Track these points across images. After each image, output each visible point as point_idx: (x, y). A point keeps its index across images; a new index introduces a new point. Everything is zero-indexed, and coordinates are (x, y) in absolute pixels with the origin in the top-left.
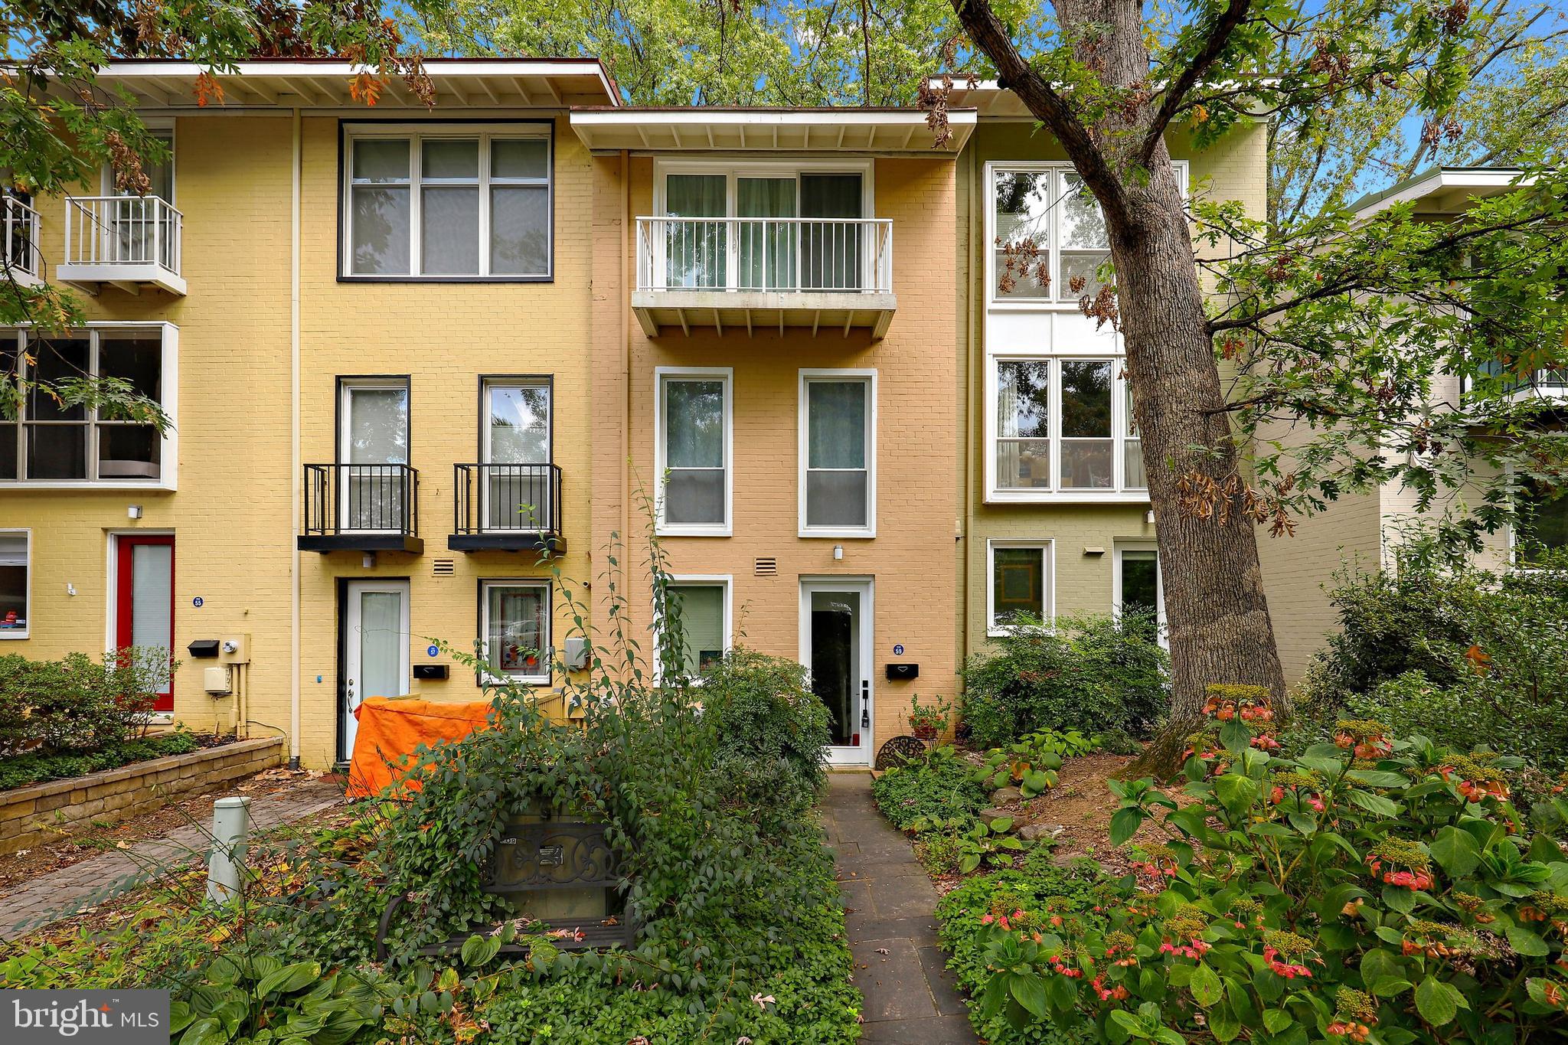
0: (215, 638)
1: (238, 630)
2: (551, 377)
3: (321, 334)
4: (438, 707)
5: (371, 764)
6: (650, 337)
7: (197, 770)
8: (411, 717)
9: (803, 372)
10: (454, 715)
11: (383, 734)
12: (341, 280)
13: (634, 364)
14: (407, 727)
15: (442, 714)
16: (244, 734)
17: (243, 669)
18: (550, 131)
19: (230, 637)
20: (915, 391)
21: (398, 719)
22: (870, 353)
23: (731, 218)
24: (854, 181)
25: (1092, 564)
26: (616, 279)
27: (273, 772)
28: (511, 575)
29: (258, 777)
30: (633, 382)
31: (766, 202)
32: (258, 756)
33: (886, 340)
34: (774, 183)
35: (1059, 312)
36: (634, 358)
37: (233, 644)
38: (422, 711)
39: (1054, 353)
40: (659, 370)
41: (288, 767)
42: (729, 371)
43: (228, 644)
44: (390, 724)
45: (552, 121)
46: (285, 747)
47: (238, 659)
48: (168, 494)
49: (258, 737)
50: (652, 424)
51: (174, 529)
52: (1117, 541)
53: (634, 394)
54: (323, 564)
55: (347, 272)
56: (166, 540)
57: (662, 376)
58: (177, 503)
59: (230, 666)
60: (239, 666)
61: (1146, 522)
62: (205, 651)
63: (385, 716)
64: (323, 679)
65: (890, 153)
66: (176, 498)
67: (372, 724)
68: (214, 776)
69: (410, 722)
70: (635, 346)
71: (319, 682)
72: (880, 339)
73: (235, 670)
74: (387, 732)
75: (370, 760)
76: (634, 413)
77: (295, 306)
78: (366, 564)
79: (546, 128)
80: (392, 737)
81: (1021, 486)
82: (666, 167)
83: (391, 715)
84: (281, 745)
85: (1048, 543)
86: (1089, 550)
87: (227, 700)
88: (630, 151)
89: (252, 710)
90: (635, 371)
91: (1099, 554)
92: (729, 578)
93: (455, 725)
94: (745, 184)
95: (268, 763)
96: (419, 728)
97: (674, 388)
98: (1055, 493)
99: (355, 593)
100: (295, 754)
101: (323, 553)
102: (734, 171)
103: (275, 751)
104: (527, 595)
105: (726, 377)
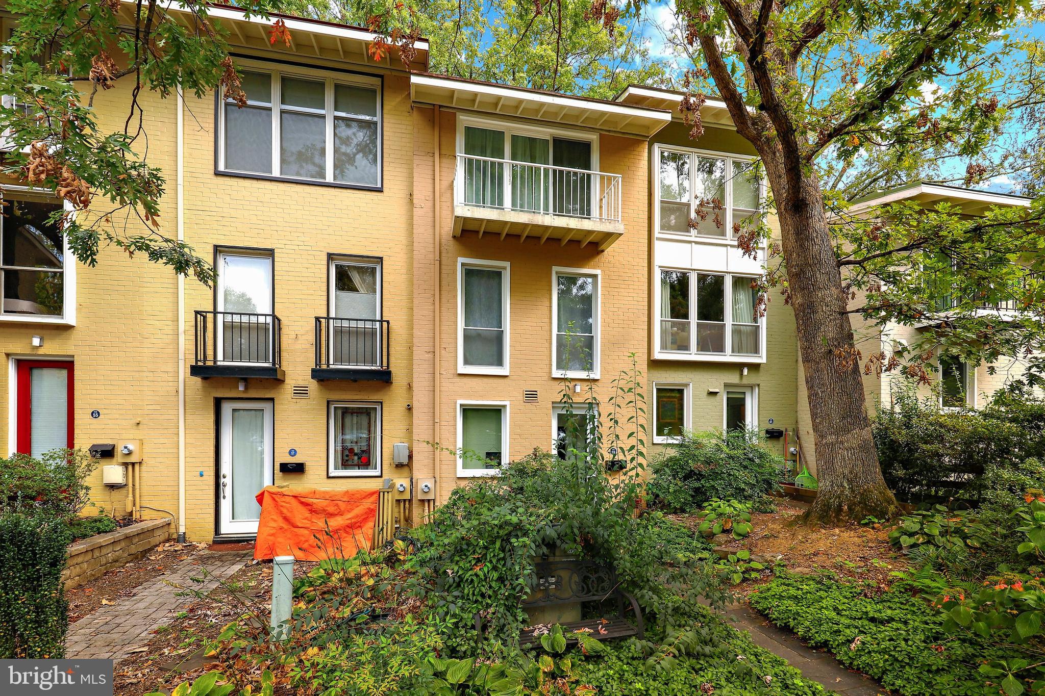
0: (111, 442)
1: (131, 437)
2: (381, 258)
3: (201, 213)
4: (324, 492)
5: (273, 535)
6: (454, 237)
7: (123, 544)
8: (303, 500)
9: (555, 269)
10: (336, 498)
11: (281, 513)
12: (218, 174)
13: (443, 255)
14: (301, 507)
15: (327, 497)
16: (138, 517)
17: (137, 467)
18: (380, 83)
19: (125, 442)
20: (623, 286)
21: (293, 501)
22: (596, 260)
23: (507, 161)
24: (586, 147)
25: (712, 399)
26: (431, 194)
27: (167, 545)
28: (353, 398)
29: (160, 549)
30: (443, 267)
31: (528, 153)
32: (157, 533)
33: (606, 252)
34: (532, 140)
35: (696, 243)
36: (444, 251)
37: (131, 447)
38: (311, 495)
39: (693, 267)
40: (461, 260)
41: (178, 540)
42: (507, 264)
43: (126, 447)
44: (287, 505)
45: (381, 77)
46: (173, 526)
47: (133, 459)
48: (68, 328)
49: (150, 519)
50: (455, 297)
51: (73, 356)
52: (726, 385)
53: (443, 276)
54: (204, 387)
55: (222, 167)
56: (67, 365)
57: (463, 264)
58: (74, 335)
59: (126, 465)
60: (133, 464)
61: (742, 374)
62: (106, 453)
63: (283, 499)
64: (204, 473)
65: (609, 131)
66: (74, 332)
67: (273, 505)
68: (133, 549)
69: (302, 503)
70: (443, 241)
71: (202, 475)
72: (603, 251)
73: (130, 468)
74: (285, 511)
75: (272, 532)
76: (443, 288)
77: (180, 189)
78: (241, 388)
79: (377, 81)
80: (289, 515)
81: (672, 349)
82: (465, 120)
83: (287, 499)
84: (169, 524)
85: (687, 385)
86: (711, 390)
87: (123, 491)
88: (440, 106)
89: (143, 498)
90: (443, 259)
91: (717, 393)
92: (507, 403)
93: (337, 505)
94: (515, 138)
95: (162, 538)
96: (309, 507)
97: (470, 273)
98: (693, 355)
99: (227, 409)
100: (182, 530)
101: (204, 379)
102: (509, 128)
103: (166, 529)
104: (362, 413)
105: (505, 268)
